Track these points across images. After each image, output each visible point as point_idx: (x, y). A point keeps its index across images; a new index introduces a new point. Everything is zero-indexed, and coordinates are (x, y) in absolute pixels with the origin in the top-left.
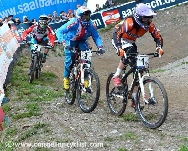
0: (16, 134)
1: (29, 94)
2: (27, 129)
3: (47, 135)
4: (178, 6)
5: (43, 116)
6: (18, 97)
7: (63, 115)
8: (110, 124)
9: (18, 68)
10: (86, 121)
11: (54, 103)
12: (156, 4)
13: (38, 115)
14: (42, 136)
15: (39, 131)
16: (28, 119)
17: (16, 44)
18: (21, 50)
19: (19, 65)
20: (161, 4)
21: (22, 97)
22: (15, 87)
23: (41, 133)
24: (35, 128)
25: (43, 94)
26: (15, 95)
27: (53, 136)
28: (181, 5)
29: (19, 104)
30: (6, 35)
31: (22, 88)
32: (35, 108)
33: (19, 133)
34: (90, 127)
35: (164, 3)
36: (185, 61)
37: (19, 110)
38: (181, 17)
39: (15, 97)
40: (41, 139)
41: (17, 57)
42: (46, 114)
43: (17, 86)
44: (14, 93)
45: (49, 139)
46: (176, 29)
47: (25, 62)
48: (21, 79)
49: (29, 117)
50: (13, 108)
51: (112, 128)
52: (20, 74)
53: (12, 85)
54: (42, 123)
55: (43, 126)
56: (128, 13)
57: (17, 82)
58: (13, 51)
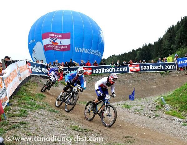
0: (7, 125)
1: (25, 103)
2: (15, 123)
3: (25, 130)
4: (123, 74)
5: (27, 118)
6: (17, 104)
7: (39, 120)
8: (63, 130)
9: (25, 87)
10: (51, 126)
11: (37, 112)
12: (112, 70)
13: (25, 117)
14: (22, 129)
15: (21, 126)
16: (18, 118)
17: (28, 74)
18: (30, 78)
19: (26, 86)
20: (115, 71)
21: (20, 105)
22: (18, 98)
23: (22, 128)
24: (19, 124)
25: (33, 105)
26: (16, 102)
27: (28, 131)
28: (124, 74)
29: (16, 108)
30: (23, 68)
31: (22, 99)
32: (24, 112)
33: (9, 125)
34: (51, 130)
35: (116, 71)
36: (119, 104)
37: (15, 111)
38: (123, 80)
39: (16, 103)
40: (20, 131)
41: (26, 81)
42: (30, 117)
43: (19, 97)
44: (16, 101)
45: (25, 132)
46: (119, 86)
47: (30, 85)
48: (23, 94)
49: (19, 117)
50: (12, 110)
51: (64, 132)
52: (24, 91)
53: (17, 96)
54: (24, 121)
55: (25, 123)
56: (96, 72)
57: (20, 95)
58: (24, 77)
